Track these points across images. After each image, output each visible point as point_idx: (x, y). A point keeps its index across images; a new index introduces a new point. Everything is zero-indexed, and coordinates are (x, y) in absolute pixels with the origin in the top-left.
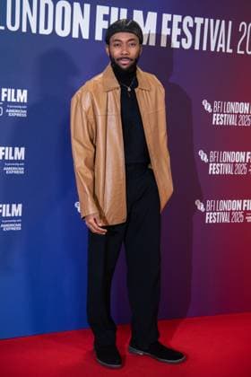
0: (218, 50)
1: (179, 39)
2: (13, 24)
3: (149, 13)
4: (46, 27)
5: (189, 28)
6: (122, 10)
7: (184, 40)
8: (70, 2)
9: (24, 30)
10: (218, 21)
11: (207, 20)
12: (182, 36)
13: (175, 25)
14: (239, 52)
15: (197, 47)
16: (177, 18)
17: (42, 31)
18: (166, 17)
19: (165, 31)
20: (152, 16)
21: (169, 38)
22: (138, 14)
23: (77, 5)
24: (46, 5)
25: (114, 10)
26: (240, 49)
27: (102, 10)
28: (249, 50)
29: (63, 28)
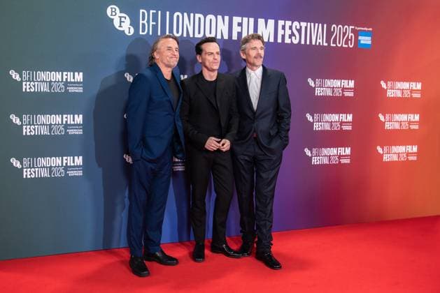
0: (318, 44)
1: (290, 37)
2: (178, 32)
3: (269, 20)
4: (199, 33)
5: (297, 29)
6: (250, 19)
7: (293, 38)
8: (214, 15)
9: (185, 35)
10: (317, 25)
11: (309, 24)
12: (292, 35)
13: (287, 28)
14: (332, 45)
15: (303, 42)
16: (288, 23)
17: (197, 35)
18: (281, 23)
19: (280, 32)
20: (271, 22)
21: (283, 36)
22: (261, 21)
23: (220, 17)
24: (200, 18)
25: (245, 19)
26: (333, 43)
27: (236, 20)
28: (339, 43)
29: (210, 33)
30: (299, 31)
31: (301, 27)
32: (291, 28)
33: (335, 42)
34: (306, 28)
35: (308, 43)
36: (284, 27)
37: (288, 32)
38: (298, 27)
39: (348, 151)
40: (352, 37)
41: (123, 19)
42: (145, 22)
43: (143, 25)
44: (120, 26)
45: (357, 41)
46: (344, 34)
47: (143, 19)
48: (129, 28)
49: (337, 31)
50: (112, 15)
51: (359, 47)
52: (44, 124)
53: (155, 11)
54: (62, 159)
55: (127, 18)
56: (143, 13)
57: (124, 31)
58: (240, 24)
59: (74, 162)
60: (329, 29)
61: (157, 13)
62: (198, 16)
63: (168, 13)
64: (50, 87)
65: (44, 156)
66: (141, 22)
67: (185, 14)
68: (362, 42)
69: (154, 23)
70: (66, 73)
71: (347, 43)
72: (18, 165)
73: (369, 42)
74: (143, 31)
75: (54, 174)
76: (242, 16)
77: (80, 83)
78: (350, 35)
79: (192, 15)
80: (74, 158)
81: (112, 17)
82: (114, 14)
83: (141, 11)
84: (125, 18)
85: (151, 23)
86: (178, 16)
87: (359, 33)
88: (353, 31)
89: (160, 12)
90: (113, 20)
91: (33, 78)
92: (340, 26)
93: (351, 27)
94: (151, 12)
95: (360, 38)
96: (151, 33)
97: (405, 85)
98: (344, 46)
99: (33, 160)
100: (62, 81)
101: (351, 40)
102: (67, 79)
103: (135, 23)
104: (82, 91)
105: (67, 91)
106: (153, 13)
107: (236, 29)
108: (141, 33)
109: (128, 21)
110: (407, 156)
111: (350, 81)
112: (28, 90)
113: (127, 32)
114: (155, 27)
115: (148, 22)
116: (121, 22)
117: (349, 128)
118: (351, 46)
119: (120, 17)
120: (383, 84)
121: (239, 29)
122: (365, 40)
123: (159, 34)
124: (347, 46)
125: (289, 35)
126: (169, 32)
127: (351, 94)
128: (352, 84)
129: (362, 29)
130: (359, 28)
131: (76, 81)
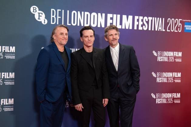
0: (159, 30)
1: (142, 26)
2: (74, 23)
3: (129, 16)
4: (87, 24)
5: (146, 22)
6: (118, 15)
7: (144, 26)
8: (96, 13)
9: (78, 25)
10: (158, 18)
13: (140, 20)
14: (168, 31)
15: (150, 29)
16: (141, 18)
18: (136, 17)
19: (136, 23)
20: (130, 17)
21: (138, 26)
22: (124, 17)
23: (99, 14)
24: (87, 15)
25: (115, 15)
27: (109, 16)
28: (172, 30)
29: (94, 24)
30: (148, 22)
31: (148, 20)
32: (142, 20)
33: (169, 29)
34: (152, 20)
35: (153, 29)
36: (138, 20)
37: (141, 23)
38: (147, 20)
39: (179, 95)
40: (180, 25)
41: (41, 15)
42: (54, 16)
43: (53, 18)
44: (39, 19)
45: (183, 28)
46: (175, 24)
47: (53, 15)
48: (45, 20)
49: (171, 22)
50: (33, 12)
51: (185, 31)
53: (60, 10)
55: (43, 13)
56: (53, 11)
57: (41, 22)
58: (112, 19)
59: (8, 102)
60: (166, 21)
61: (62, 11)
62: (86, 13)
63: (68, 11)
66: (52, 16)
67: (79, 12)
68: (187, 29)
69: (60, 17)
70: (4, 47)
71: (177, 29)
74: (53, 22)
76: (113, 13)
77: (13, 53)
78: (179, 24)
79: (83, 13)
80: (8, 100)
81: (34, 13)
82: (35, 11)
83: (52, 10)
84: (42, 14)
85: (58, 17)
86: (74, 14)
87: (185, 23)
88: (181, 22)
89: (63, 11)
90: (34, 14)
92: (173, 19)
93: (180, 20)
94: (58, 10)
95: (185, 26)
96: (58, 24)
98: (175, 31)
100: (2, 52)
101: (180, 28)
102: (5, 51)
103: (48, 17)
104: (14, 58)
105: (4, 58)
107: (109, 21)
108: (52, 23)
109: (44, 15)
111: (179, 53)
113: (43, 23)
114: (60, 20)
115: (56, 16)
116: (39, 16)
117: (179, 81)
118: (180, 31)
119: (39, 13)
121: (111, 21)
122: (189, 28)
123: (63, 24)
124: (177, 31)
125: (142, 25)
126: (69, 23)
127: (180, 60)
128: (180, 54)
129: (187, 21)
130: (185, 20)
131: (11, 52)
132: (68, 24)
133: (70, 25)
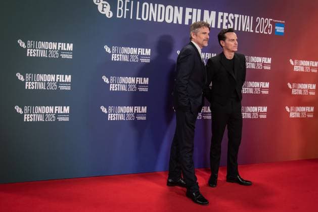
22: (206, 12)
23: (176, 8)
24: (162, 8)
25: (195, 10)
26: (257, 31)
27: (188, 10)
28: (262, 31)
29: (169, 19)
30: (233, 20)
31: (235, 18)
32: (227, 18)
33: (258, 30)
34: (238, 18)
36: (222, 17)
37: (225, 21)
38: (233, 18)
39: (265, 109)
40: (270, 26)
41: (105, 6)
42: (121, 8)
44: (103, 11)
47: (120, 7)
48: (109, 12)
50: (97, 2)
51: (276, 34)
52: (41, 81)
54: (54, 108)
55: (108, 4)
57: (105, 14)
58: (191, 14)
59: (63, 110)
60: (254, 20)
62: (160, 6)
63: (138, 3)
64: (48, 53)
65: (41, 105)
67: (151, 4)
68: (278, 31)
69: (128, 10)
70: (60, 44)
71: (267, 31)
72: (21, 112)
73: (283, 31)
74: (120, 15)
75: (47, 119)
76: (193, 7)
77: (70, 51)
79: (156, 5)
80: (63, 108)
81: (97, 4)
82: (98, 1)
85: (126, 10)
86: (146, 6)
87: (276, 24)
88: (271, 22)
89: (132, 2)
90: (97, 5)
91: (35, 47)
92: (262, 18)
93: (270, 20)
95: (276, 28)
96: (125, 17)
97: (307, 63)
98: (265, 33)
99: (32, 108)
100: (57, 50)
101: (270, 29)
102: (60, 48)
103: (113, 9)
104: (71, 58)
105: (60, 57)
106: (127, 2)
107: (188, 17)
108: (118, 16)
109: (108, 7)
110: (307, 114)
111: (268, 59)
112: (31, 55)
113: (107, 16)
114: (128, 13)
116: (103, 7)
117: (266, 92)
118: (270, 33)
119: (103, 4)
120: (291, 62)
121: (190, 17)
122: (280, 30)
123: (131, 18)
124: (266, 33)
125: (226, 23)
126: (139, 17)
127: (269, 68)
128: (269, 61)
129: (278, 21)
130: (276, 21)
131: (67, 50)
132: (137, 18)
133: (140, 19)
